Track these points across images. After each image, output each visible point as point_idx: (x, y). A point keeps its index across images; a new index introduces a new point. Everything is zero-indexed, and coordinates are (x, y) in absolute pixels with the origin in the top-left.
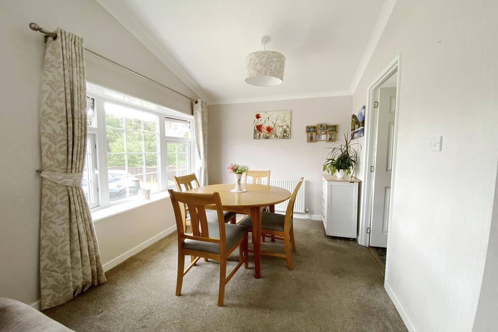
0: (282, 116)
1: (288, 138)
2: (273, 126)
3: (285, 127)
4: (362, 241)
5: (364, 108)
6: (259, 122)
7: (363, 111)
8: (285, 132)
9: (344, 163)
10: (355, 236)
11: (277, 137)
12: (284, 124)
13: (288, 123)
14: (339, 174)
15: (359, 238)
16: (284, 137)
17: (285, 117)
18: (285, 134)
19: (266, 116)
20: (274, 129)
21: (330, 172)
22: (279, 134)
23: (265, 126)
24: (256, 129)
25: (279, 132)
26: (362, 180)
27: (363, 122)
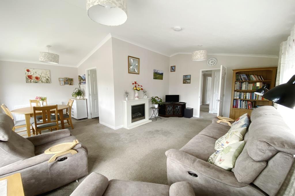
0: (45, 72)
1: (50, 83)
2: (39, 77)
3: (47, 78)
4: (89, 118)
5: (85, 75)
6: (29, 74)
7: (85, 76)
8: (47, 80)
9: (79, 93)
10: (87, 117)
11: (43, 82)
12: (46, 76)
13: (49, 75)
14: (78, 97)
15: (89, 117)
16: (47, 82)
17: (46, 73)
18: (48, 81)
19: (34, 71)
20: (40, 78)
21: (75, 97)
22: (44, 81)
23: (34, 76)
24: (27, 77)
25: (44, 80)
26: (88, 98)
27: (85, 80)
